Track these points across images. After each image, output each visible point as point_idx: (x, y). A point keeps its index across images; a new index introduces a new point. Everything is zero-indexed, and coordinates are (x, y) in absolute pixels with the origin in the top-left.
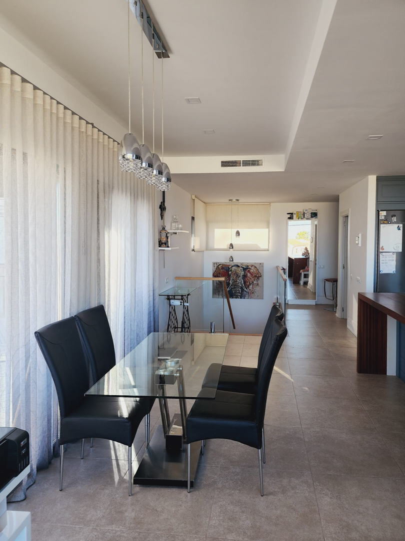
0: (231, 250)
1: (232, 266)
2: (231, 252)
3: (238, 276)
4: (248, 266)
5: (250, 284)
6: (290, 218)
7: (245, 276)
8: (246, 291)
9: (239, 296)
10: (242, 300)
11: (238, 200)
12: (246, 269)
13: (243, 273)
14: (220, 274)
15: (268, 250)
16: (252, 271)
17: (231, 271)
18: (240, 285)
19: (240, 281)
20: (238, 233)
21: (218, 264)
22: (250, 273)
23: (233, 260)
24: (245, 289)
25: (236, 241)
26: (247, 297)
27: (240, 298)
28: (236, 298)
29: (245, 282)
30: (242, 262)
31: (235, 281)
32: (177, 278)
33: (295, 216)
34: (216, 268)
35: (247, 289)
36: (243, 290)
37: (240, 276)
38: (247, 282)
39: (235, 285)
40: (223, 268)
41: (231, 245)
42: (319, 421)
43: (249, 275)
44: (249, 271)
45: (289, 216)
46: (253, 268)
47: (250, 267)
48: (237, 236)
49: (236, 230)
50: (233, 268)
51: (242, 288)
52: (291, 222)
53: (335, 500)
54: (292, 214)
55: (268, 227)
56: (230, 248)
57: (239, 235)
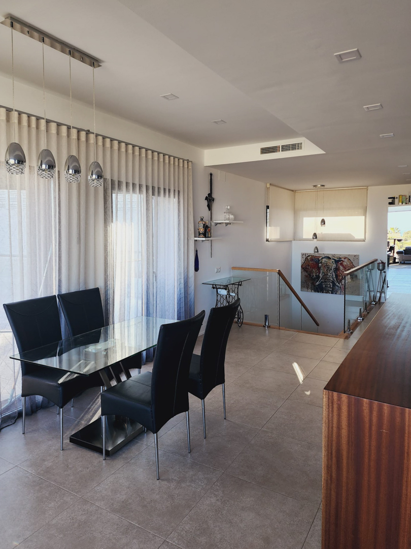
0: (315, 240)
1: (323, 258)
2: (315, 243)
3: (329, 269)
4: (340, 258)
5: (342, 279)
6: (390, 203)
7: (337, 269)
8: (338, 286)
9: (331, 291)
10: (333, 296)
11: (323, 186)
12: (338, 261)
13: (335, 265)
14: (308, 266)
15: (364, 241)
16: (345, 263)
17: (321, 263)
18: (331, 279)
19: (331, 275)
20: (323, 222)
21: (307, 255)
22: (343, 266)
23: (318, 251)
24: (337, 284)
25: (321, 231)
26: (339, 293)
27: (332, 293)
28: (327, 293)
29: (337, 276)
30: (334, 253)
31: (325, 275)
32: (234, 268)
33: (396, 201)
34: (304, 259)
35: (339, 283)
36: (334, 284)
37: (331, 269)
38: (340, 276)
39: (325, 278)
40: (312, 260)
41: (315, 235)
42: (286, 427)
43: (341, 268)
44: (342, 264)
45: (390, 201)
46: (346, 260)
47: (343, 259)
48: (322, 225)
49: (320, 219)
50: (324, 260)
51: (333, 282)
52: (391, 208)
53: (219, 503)
54: (394, 198)
55: (365, 214)
56: (313, 238)
57: (324, 224)
